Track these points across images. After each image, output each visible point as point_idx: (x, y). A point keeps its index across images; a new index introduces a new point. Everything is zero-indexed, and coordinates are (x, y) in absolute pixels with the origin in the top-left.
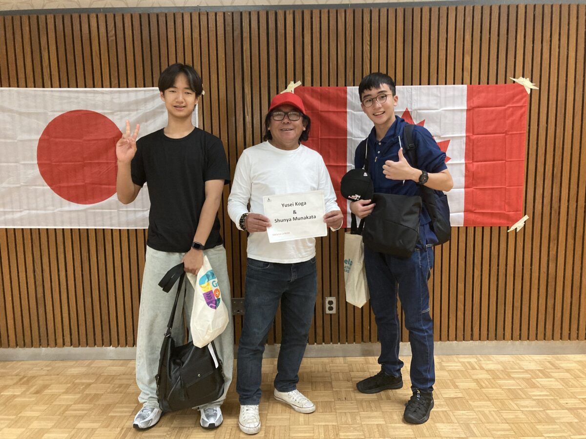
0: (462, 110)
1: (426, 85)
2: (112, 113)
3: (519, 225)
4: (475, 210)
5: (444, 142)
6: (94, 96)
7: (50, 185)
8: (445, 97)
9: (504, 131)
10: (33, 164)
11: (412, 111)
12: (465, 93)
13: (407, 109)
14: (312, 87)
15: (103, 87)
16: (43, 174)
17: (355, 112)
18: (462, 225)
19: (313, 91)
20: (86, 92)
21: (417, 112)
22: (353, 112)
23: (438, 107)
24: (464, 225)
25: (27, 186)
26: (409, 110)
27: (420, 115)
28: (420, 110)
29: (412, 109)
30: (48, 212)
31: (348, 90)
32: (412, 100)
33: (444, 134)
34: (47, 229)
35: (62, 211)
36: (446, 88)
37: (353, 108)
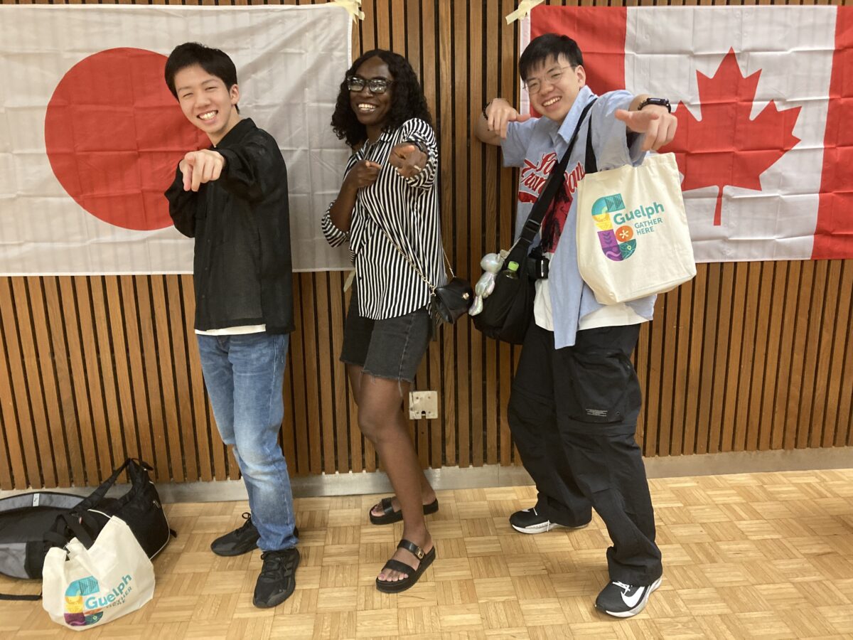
0: (825, 52)
1: (767, 4)
4: (834, 231)
5: (792, 110)
6: (151, 21)
7: (75, 195)
8: (799, 29)
10: (41, 155)
11: (738, 54)
12: (833, 20)
13: (732, 49)
14: (564, 7)
15: (167, 3)
16: (60, 174)
17: (639, 56)
18: (808, 258)
19: (564, 12)
20: (134, 13)
21: (749, 56)
22: (636, 55)
23: (785, 46)
24: (812, 257)
25: (30, 196)
26: (736, 52)
27: (753, 60)
28: (753, 50)
29: (740, 50)
30: (73, 245)
31: (628, 13)
32: (741, 32)
33: (792, 96)
34: (73, 278)
35: (99, 244)
36: (801, 12)
37: (636, 48)
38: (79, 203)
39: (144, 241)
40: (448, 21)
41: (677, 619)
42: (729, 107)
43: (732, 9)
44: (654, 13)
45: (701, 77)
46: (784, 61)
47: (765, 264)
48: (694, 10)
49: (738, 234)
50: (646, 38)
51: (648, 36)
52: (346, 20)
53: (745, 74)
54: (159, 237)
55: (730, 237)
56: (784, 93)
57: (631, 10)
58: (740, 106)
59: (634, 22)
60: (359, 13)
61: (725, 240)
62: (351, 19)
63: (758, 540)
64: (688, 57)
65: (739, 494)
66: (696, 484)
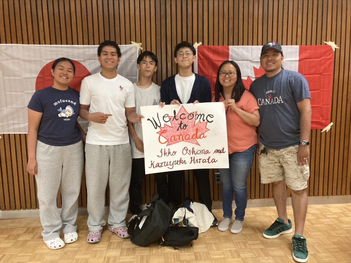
0: (296, 61)
2: (84, 61)
3: (328, 128)
6: (72, 50)
9: (320, 73)
12: (298, 50)
14: (208, 46)
15: (78, 44)
20: (67, 47)
31: (229, 48)
40: (170, 50)
41: (246, 250)
44: (238, 48)
45: (255, 68)
48: (251, 47)
50: (236, 56)
52: (136, 50)
57: (231, 47)
59: (232, 51)
60: (141, 48)
62: (138, 49)
64: (250, 62)
66: (260, 210)
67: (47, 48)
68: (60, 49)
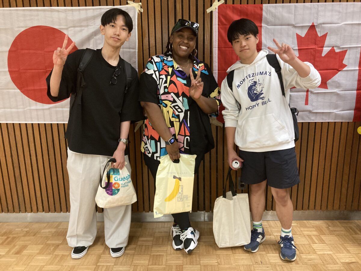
0: (359, 24)
1: (330, 2)
2: (67, 29)
5: (342, 51)
6: (51, 14)
7: (20, 89)
8: (346, 13)
11: (317, 25)
13: (313, 23)
14: (233, 5)
15: (58, 6)
17: (269, 27)
18: (351, 121)
19: (233, 7)
20: (44, 10)
21: (322, 26)
22: (267, 26)
23: (339, 21)
24: (353, 120)
26: (315, 24)
27: (323, 28)
28: (324, 24)
29: (317, 24)
30: (19, 110)
31: (263, 7)
32: (318, 15)
33: (343, 45)
34: (20, 124)
35: (30, 110)
36: (347, 5)
37: (268, 23)
38: (22, 92)
39: (49, 109)
40: (180, 12)
42: (312, 50)
43: (313, 5)
44: (276, 7)
45: (298, 36)
46: (338, 29)
47: (330, 123)
48: (295, 5)
49: (316, 109)
50: (272, 18)
51: (273, 18)
52: (135, 12)
53: (320, 35)
54: (56, 107)
55: (313, 110)
56: (338, 44)
58: (317, 50)
59: (266, 11)
60: (141, 9)
61: (310, 112)
62: (137, 12)
63: (321, 254)
64: (292, 27)
65: (316, 231)
66: (296, 225)
67: (19, 12)
68: (35, 13)
